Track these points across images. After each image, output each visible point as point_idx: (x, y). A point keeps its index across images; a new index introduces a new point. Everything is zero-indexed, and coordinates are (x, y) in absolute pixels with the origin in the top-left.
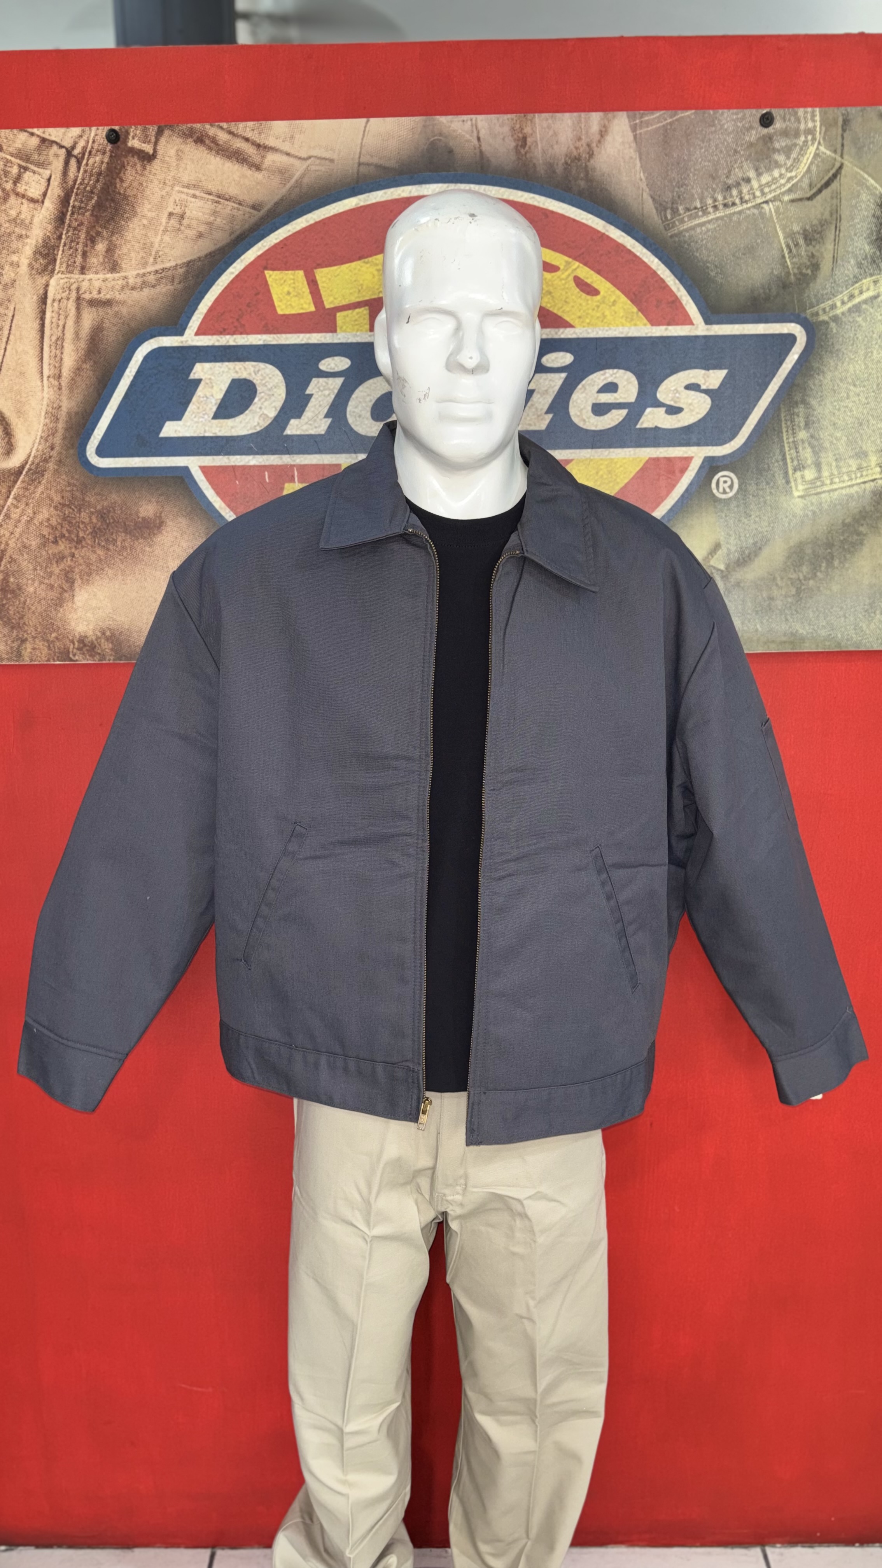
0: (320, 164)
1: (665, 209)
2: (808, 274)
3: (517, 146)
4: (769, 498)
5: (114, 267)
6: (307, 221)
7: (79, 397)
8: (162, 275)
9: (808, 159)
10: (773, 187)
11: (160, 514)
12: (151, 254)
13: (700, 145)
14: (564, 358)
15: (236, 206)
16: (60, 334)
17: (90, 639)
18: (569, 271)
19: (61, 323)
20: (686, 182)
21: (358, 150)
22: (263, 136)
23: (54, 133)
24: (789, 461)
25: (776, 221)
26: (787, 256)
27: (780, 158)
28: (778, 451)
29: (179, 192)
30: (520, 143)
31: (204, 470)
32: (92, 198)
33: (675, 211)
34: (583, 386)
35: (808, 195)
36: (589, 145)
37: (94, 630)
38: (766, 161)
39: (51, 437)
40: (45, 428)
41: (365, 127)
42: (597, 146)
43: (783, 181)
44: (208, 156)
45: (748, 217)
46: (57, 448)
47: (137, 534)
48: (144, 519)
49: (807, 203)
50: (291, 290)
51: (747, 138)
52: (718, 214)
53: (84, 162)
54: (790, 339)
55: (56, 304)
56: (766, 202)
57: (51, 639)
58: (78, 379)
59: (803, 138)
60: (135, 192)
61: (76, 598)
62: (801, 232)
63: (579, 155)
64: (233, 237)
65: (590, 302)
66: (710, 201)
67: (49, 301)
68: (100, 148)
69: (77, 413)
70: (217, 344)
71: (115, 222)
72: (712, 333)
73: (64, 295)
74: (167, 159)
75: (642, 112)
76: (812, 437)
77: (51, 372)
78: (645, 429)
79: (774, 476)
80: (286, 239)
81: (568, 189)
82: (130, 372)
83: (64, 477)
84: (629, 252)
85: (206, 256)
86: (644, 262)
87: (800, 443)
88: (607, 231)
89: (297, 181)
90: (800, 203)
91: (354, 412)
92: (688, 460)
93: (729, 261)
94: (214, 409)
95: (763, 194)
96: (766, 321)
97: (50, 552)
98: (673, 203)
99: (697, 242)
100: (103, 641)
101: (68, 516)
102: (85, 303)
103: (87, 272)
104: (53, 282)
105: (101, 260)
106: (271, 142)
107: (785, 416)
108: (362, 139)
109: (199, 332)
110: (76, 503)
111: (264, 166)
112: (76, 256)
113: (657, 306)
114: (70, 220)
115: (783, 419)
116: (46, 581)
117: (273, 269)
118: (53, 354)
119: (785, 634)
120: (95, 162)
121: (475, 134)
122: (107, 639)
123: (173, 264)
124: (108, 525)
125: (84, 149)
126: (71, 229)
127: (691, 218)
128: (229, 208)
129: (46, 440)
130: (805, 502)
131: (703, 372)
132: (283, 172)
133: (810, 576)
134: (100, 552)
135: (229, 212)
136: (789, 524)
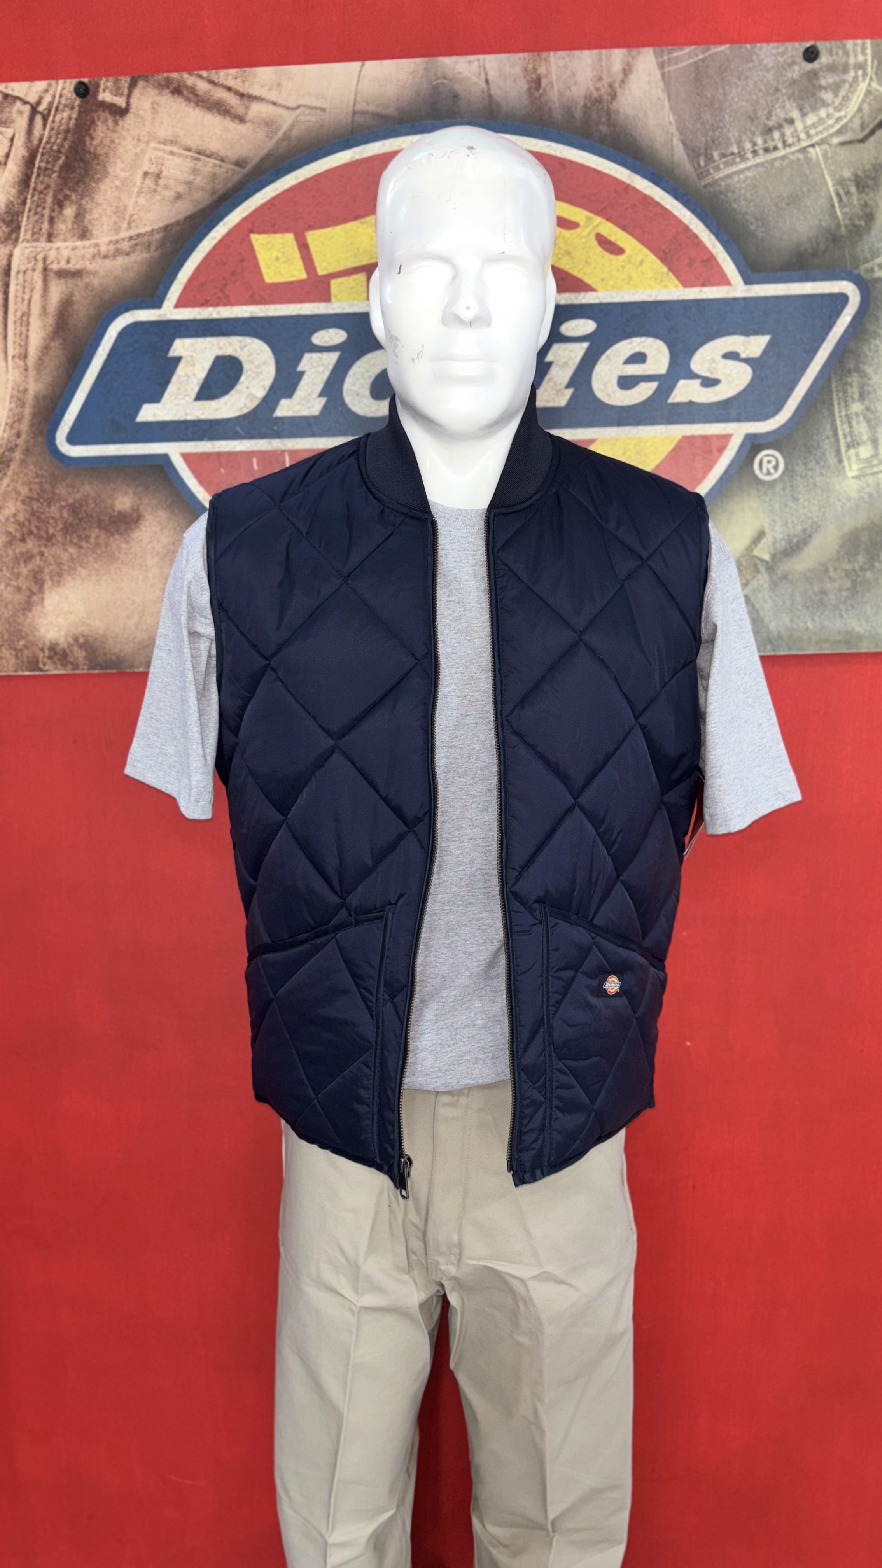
0: (310, 114)
1: (698, 155)
2: (860, 226)
3: (529, 90)
4: (818, 479)
5: (84, 234)
6: (297, 178)
7: (47, 377)
8: (137, 241)
9: (858, 97)
10: (820, 128)
11: (138, 505)
12: (124, 219)
13: (736, 84)
14: (586, 326)
15: (218, 162)
16: (25, 308)
17: (61, 646)
18: (591, 228)
19: (26, 297)
20: (722, 125)
21: (352, 97)
22: (247, 84)
23: (18, 88)
24: (841, 437)
25: (823, 166)
26: (837, 205)
27: (827, 96)
28: (828, 427)
29: (155, 149)
30: (533, 85)
31: (186, 457)
32: (59, 158)
33: (709, 159)
34: (608, 357)
35: (860, 137)
36: (611, 86)
37: (66, 637)
38: (812, 100)
39: (16, 424)
40: (10, 413)
41: (360, 71)
42: (620, 86)
43: (831, 122)
44: (187, 108)
45: (792, 162)
46: (24, 436)
47: (112, 530)
48: (120, 513)
49: (859, 146)
50: (280, 255)
51: (789, 75)
52: (758, 160)
53: (51, 119)
54: (841, 300)
55: (21, 276)
56: (813, 145)
57: (19, 647)
58: (46, 359)
59: (852, 74)
60: (106, 150)
61: (46, 602)
62: (853, 178)
63: (600, 96)
64: (215, 197)
65: (614, 262)
66: (748, 146)
67: (13, 273)
68: (68, 102)
69: (45, 397)
70: (199, 317)
71: (84, 184)
72: (752, 294)
73: (30, 266)
74: (141, 112)
75: (670, 47)
76: (868, 409)
77: (17, 351)
78: (678, 404)
79: (824, 454)
80: (274, 198)
81: (587, 135)
82: (103, 350)
83: (32, 467)
84: (658, 204)
85: (185, 219)
86: (674, 216)
87: (854, 417)
88: (633, 181)
89: (285, 134)
90: (851, 146)
91: (351, 390)
92: (727, 438)
93: (771, 213)
94: (196, 389)
95: (809, 136)
96: (814, 279)
97: (17, 551)
98: (706, 149)
99: (734, 192)
100: (75, 648)
101: (37, 511)
102: (52, 275)
103: (54, 240)
104: (17, 252)
105: (70, 226)
106: (256, 91)
107: (836, 387)
108: (357, 85)
109: (181, 303)
110: (45, 496)
111: (248, 118)
112: (42, 223)
113: (690, 265)
114: (36, 183)
115: (834, 389)
116: (14, 583)
117: (260, 232)
118: (18, 331)
119: (839, 633)
120: (62, 119)
121: (483, 77)
122: (81, 646)
123: (148, 228)
124: (80, 520)
125: (51, 104)
126: (37, 193)
127: (727, 164)
128: (210, 165)
129: (12, 427)
130: (860, 483)
131: (742, 338)
132: (269, 124)
133: (866, 566)
134: (72, 550)
135: (210, 170)
136: (842, 508)
